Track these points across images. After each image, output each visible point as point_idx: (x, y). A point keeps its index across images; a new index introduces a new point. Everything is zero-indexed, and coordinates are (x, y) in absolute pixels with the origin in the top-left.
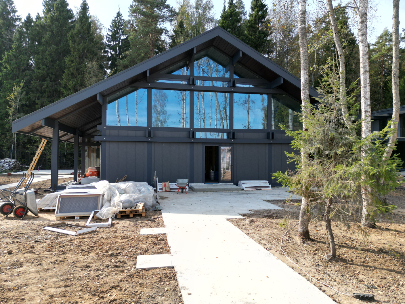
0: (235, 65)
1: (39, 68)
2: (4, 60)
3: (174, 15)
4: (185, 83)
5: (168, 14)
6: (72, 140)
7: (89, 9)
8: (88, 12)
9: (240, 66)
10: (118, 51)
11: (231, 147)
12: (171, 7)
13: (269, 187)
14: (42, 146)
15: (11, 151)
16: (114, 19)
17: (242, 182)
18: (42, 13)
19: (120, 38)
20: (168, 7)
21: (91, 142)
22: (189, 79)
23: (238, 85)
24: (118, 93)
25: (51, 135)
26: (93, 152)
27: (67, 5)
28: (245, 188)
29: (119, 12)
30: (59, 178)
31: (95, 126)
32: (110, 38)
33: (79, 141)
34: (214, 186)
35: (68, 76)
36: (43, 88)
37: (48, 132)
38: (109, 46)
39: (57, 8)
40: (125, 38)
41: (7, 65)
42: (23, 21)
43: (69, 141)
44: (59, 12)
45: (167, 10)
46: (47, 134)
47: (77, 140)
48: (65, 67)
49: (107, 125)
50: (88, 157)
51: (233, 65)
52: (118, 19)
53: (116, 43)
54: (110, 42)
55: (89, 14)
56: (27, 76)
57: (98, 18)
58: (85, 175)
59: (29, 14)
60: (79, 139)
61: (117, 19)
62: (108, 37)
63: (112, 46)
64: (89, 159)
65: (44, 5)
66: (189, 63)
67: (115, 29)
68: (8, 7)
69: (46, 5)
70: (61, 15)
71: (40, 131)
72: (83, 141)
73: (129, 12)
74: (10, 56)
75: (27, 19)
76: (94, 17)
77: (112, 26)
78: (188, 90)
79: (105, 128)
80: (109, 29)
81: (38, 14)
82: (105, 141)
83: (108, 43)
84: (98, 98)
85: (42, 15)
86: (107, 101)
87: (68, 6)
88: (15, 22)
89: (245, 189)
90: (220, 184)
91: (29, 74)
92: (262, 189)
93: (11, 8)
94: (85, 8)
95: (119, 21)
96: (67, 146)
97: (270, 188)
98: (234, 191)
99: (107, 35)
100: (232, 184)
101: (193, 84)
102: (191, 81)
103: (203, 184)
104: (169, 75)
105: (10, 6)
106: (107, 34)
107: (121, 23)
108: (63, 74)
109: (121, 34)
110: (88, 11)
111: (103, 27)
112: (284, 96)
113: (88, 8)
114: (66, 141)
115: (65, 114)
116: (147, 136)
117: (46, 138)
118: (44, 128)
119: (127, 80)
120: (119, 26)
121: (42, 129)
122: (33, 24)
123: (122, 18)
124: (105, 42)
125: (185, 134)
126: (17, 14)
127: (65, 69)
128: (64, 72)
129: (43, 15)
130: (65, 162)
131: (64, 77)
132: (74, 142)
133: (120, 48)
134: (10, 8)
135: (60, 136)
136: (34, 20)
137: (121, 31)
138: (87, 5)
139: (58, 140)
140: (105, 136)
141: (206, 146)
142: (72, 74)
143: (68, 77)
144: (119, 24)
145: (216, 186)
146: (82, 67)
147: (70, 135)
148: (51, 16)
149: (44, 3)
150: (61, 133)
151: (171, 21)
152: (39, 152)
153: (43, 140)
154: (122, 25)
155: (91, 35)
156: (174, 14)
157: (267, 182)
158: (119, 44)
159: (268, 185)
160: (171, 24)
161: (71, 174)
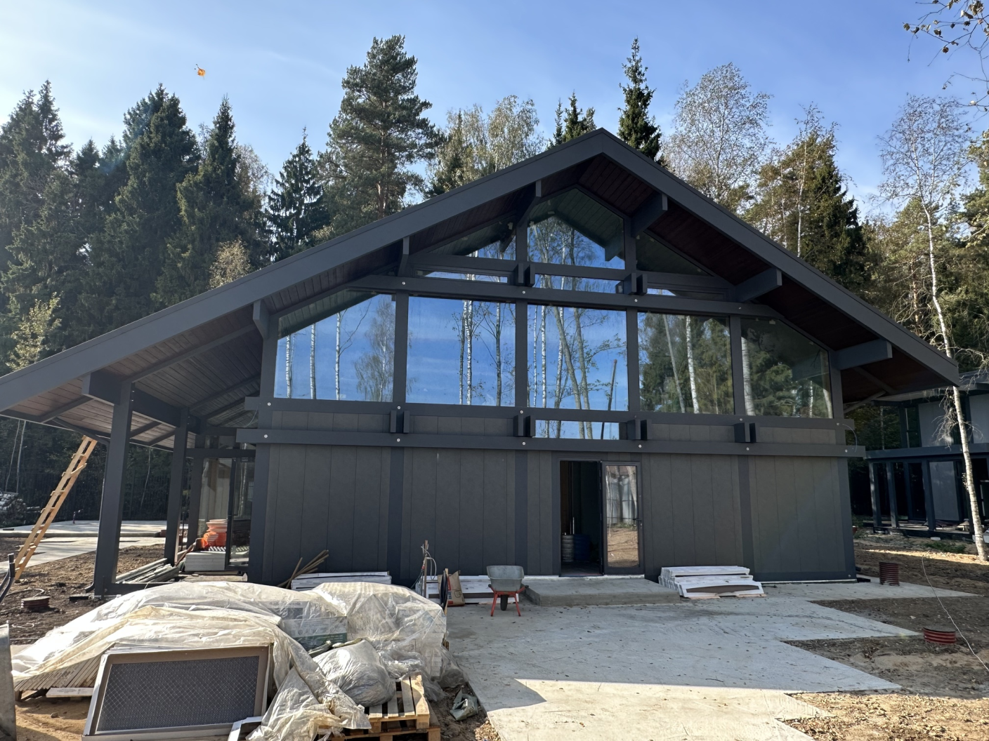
0: (638, 238)
1: (100, 265)
2: (17, 244)
3: (437, 144)
4: (505, 280)
5: (422, 142)
6: (169, 443)
7: (235, 129)
8: (230, 136)
9: (652, 240)
10: (295, 231)
11: (638, 464)
12: (431, 124)
13: (757, 588)
14: (82, 457)
15: (7, 471)
16: (291, 158)
17: (675, 571)
18: (122, 139)
19: (302, 203)
20: (423, 124)
21: (220, 447)
22: (516, 271)
23: (650, 291)
24: (312, 306)
25: (108, 427)
26: (222, 475)
27: (183, 121)
28: (689, 591)
29: (304, 144)
30: (121, 546)
31: (242, 400)
32: (278, 201)
33: (188, 444)
34: (590, 584)
35: (172, 283)
36: (106, 311)
37: (101, 415)
38: (274, 219)
39: (157, 127)
40: (315, 200)
41: (21, 256)
42: (74, 156)
43: (160, 443)
44: (162, 137)
45: (420, 131)
46: (98, 423)
47: (181, 441)
48: (164, 262)
49: (275, 396)
50: (209, 485)
51: (633, 236)
52: (300, 159)
53: (290, 213)
54: (278, 210)
55: (233, 141)
56: (69, 282)
57: (256, 152)
58: (199, 543)
59: (91, 143)
60: (188, 440)
61: (297, 159)
62: (274, 200)
63: (282, 220)
64: (211, 491)
65: (127, 122)
66: (514, 227)
67: (293, 182)
68: (42, 126)
69: (133, 121)
70: (165, 143)
71: (75, 411)
72: (200, 445)
73: (330, 135)
74: (33, 234)
75: (84, 153)
76: (245, 150)
77: (285, 174)
78: (513, 301)
79: (269, 404)
80: (277, 182)
81: (113, 142)
82: (267, 445)
83: (272, 212)
84: (256, 316)
85: (120, 142)
86: (280, 328)
87: (184, 123)
88: (55, 161)
89: (687, 595)
90: (606, 576)
91: (73, 278)
92: (737, 594)
93: (50, 130)
94: (224, 125)
95: (303, 164)
96: (152, 459)
97: (761, 591)
98: (659, 601)
99: (272, 195)
100: (639, 576)
101: (528, 283)
102: (521, 276)
103: (555, 578)
104: (460, 257)
105: (46, 125)
106: (273, 192)
107: (307, 167)
108: (159, 278)
109: (305, 193)
110: (231, 133)
111: (266, 172)
112: (772, 322)
113: (233, 126)
114: (150, 443)
115: (154, 361)
116: (393, 429)
117: (93, 433)
118: (90, 402)
119: (343, 266)
120: (301, 174)
121: (81, 406)
122: (97, 165)
123: (311, 158)
124: (266, 210)
125: (501, 425)
126: (60, 143)
127: (164, 266)
128: (160, 273)
129: (124, 145)
130: (145, 501)
131: (159, 286)
132: (172, 446)
133: (301, 223)
134: (47, 129)
135: (133, 428)
136: (101, 155)
137: (305, 185)
138: (230, 120)
139: (128, 440)
140: (267, 428)
141: (562, 462)
142: (181, 278)
143: (170, 285)
144: (301, 171)
145: (598, 583)
146: (207, 260)
147: (165, 427)
148: (141, 144)
149: (128, 117)
150: (138, 420)
151: (430, 156)
152: (71, 474)
153: (87, 439)
154: (307, 173)
155: (234, 188)
156: (438, 140)
157: (747, 571)
158: (298, 213)
159: (750, 581)
160: (430, 165)
161: (158, 535)
